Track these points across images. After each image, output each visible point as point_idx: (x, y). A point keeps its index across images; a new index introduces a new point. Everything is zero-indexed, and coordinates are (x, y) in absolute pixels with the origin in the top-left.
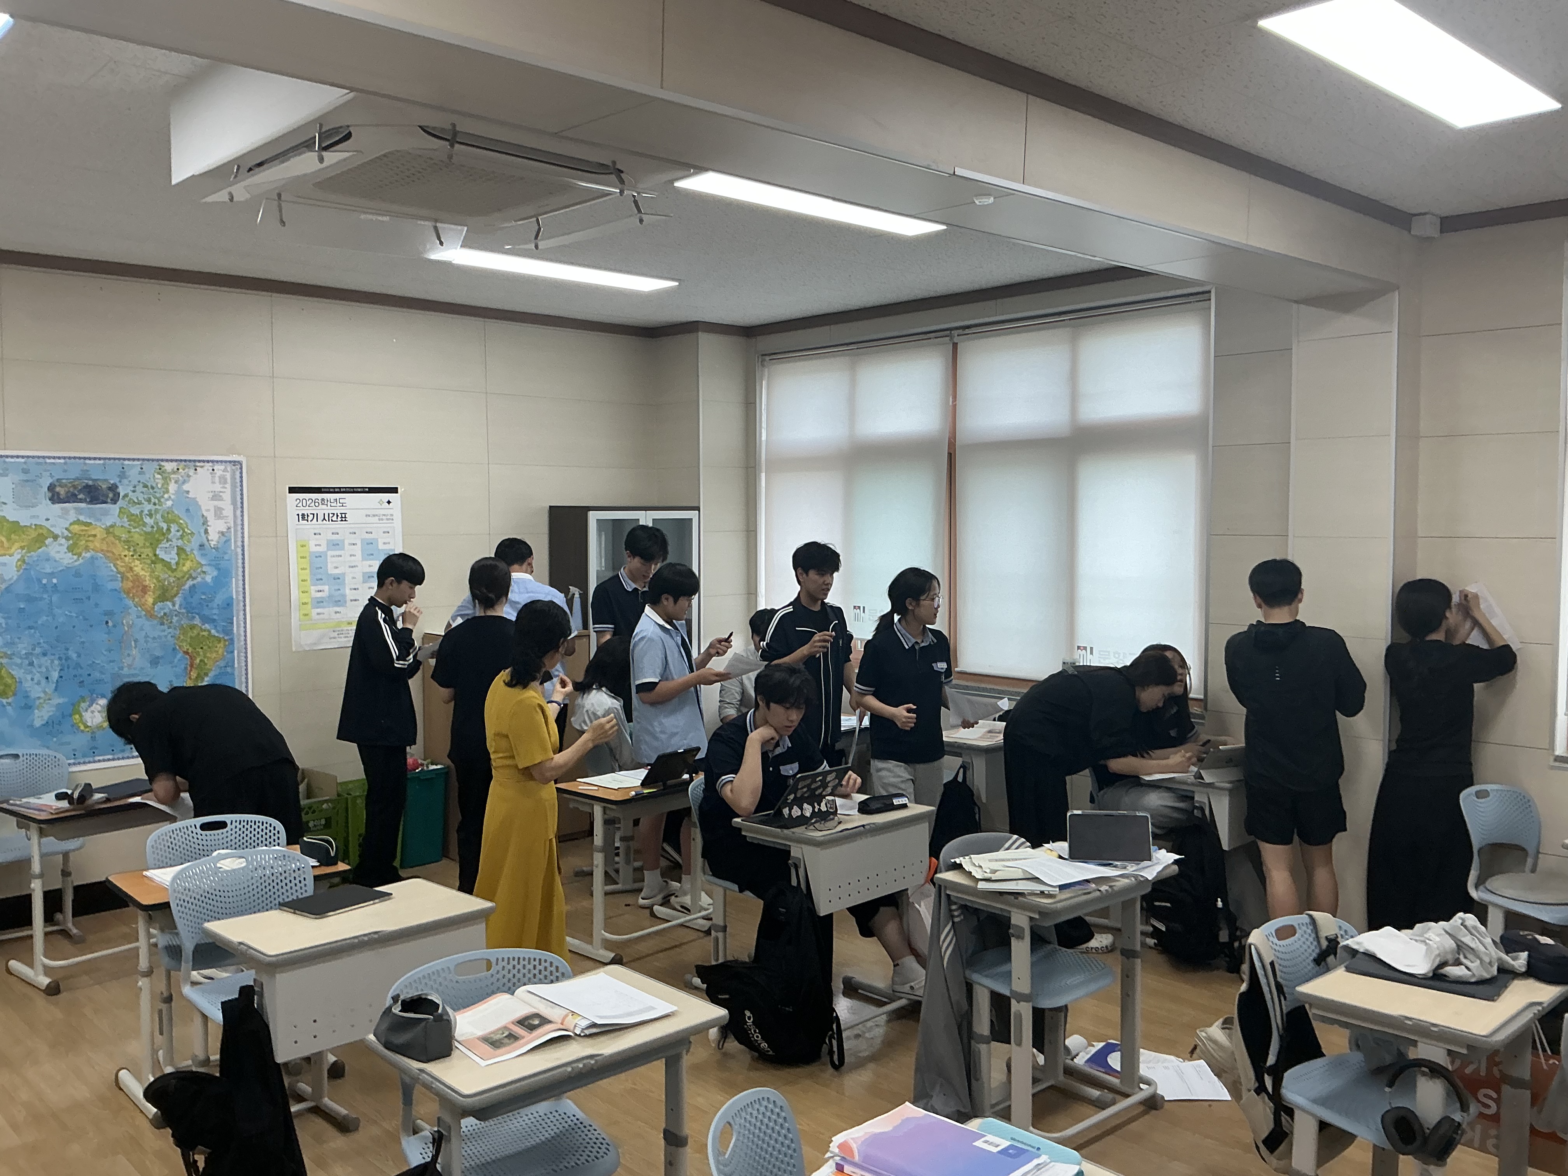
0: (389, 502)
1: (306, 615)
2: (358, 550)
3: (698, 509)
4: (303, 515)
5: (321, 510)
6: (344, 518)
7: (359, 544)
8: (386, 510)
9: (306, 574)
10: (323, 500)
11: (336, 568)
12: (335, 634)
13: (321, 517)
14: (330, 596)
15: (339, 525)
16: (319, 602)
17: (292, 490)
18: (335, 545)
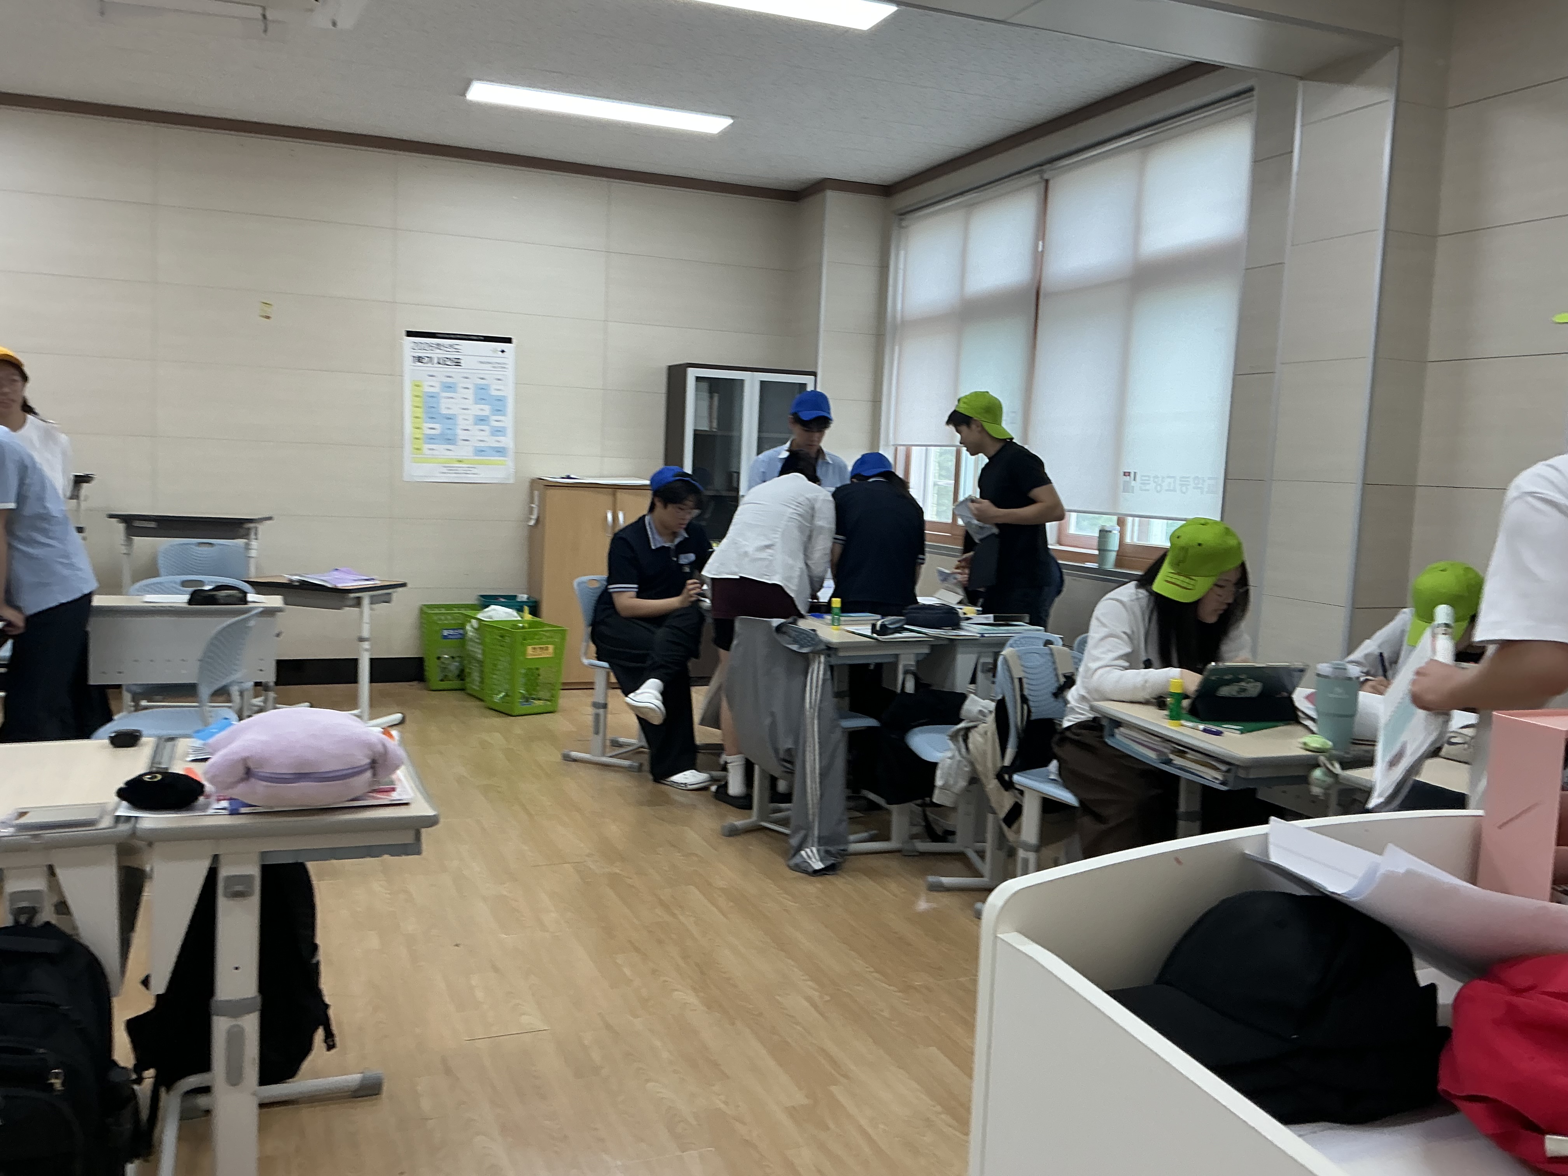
0: (503, 351)
1: (418, 449)
2: (470, 394)
3: (814, 374)
4: (419, 357)
5: (437, 354)
6: (458, 364)
7: (471, 391)
8: (500, 358)
9: (419, 412)
10: (438, 345)
11: (449, 408)
12: (445, 470)
13: (436, 361)
14: (442, 434)
15: (453, 370)
16: (431, 439)
17: (410, 334)
18: (449, 387)
